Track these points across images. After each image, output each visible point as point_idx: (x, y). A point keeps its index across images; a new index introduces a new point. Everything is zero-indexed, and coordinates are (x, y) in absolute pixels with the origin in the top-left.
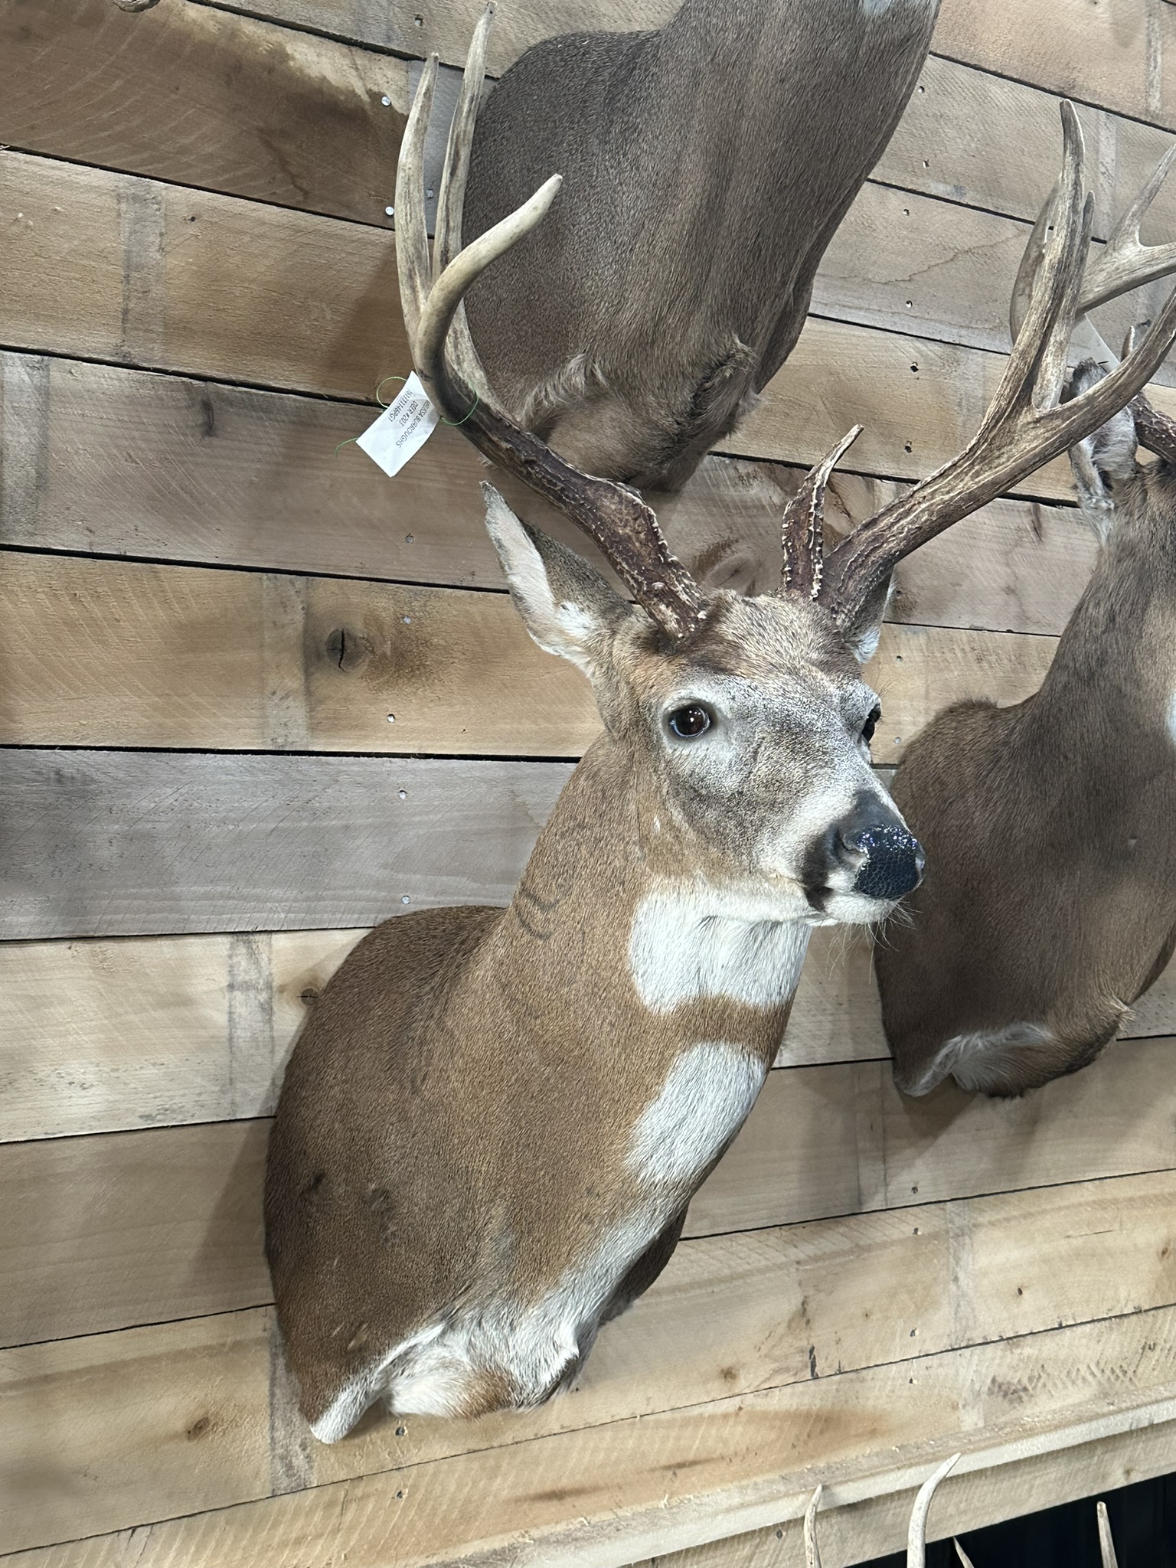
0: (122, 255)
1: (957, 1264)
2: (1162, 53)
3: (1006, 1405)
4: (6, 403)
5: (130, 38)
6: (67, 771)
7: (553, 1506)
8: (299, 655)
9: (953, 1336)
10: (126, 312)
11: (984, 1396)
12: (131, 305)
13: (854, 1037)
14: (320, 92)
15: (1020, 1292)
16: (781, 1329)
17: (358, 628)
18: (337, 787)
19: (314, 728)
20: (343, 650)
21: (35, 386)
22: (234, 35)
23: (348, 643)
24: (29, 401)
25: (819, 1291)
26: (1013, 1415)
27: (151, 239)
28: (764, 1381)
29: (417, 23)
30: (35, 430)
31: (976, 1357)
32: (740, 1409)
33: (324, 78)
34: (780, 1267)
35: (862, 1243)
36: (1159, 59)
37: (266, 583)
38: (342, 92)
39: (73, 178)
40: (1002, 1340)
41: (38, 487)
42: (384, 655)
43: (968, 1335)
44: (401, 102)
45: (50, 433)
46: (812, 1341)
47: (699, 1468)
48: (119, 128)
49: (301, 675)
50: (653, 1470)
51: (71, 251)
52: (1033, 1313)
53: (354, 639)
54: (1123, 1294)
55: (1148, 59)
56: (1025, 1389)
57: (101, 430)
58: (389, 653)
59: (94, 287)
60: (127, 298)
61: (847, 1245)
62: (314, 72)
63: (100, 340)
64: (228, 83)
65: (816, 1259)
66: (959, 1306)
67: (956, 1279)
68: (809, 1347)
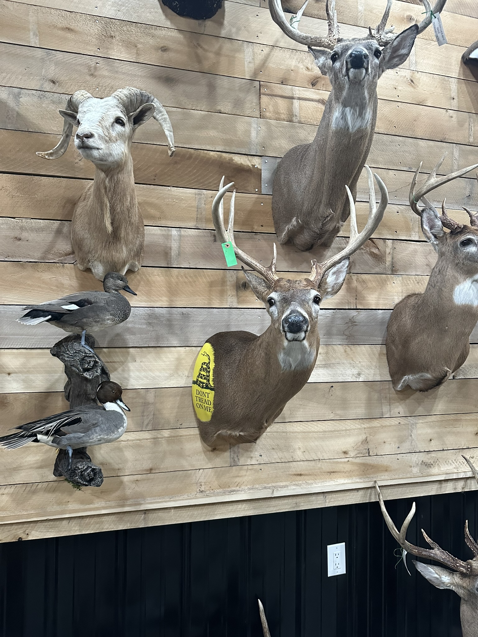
0: (196, 206)
1: (411, 432)
2: (474, 127)
3: (426, 468)
4: (172, 238)
5: (198, 161)
6: (184, 312)
7: (299, 477)
8: (235, 287)
9: (410, 449)
10: (197, 218)
11: (419, 465)
12: (198, 216)
13: (380, 375)
14: (241, 166)
15: (431, 440)
16: (360, 444)
18: (243, 315)
19: (239, 302)
20: (245, 286)
21: (179, 235)
22: (221, 157)
23: (246, 284)
24: (176, 238)
25: (370, 435)
26: (428, 470)
27: (203, 202)
28: (355, 455)
29: (263, 148)
30: (178, 244)
31: (417, 455)
32: (348, 461)
33: (242, 163)
34: (360, 429)
35: (383, 425)
36: (473, 128)
37: (227, 272)
38: (245, 166)
39: (186, 191)
40: (425, 452)
41: (178, 255)
43: (415, 449)
44: (260, 166)
45: (181, 244)
46: (369, 447)
47: (336, 473)
48: (196, 180)
49: (235, 291)
50: (325, 472)
51: (186, 206)
52: (434, 446)
54: (463, 443)
55: (469, 129)
56: (432, 464)
57: (191, 242)
59: (191, 213)
60: (197, 215)
61: (379, 425)
62: (239, 162)
63: (191, 224)
64: (220, 167)
65: (370, 428)
66: (412, 442)
67: (411, 436)
68: (368, 448)
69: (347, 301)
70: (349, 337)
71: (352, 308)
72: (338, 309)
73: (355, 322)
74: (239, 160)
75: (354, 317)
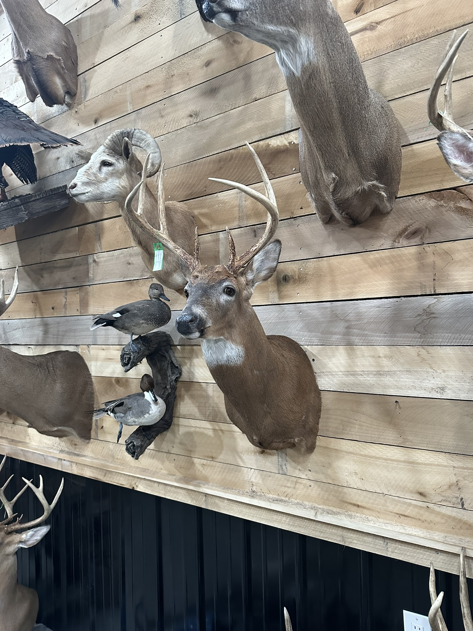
0: (238, 205)
5: (238, 159)
8: (276, 282)
12: (240, 215)
16: (446, 487)
17: (290, 274)
20: (286, 279)
21: (225, 238)
24: (223, 241)
25: (465, 480)
28: (439, 502)
30: (224, 246)
32: (428, 507)
33: (278, 145)
34: (445, 466)
38: (282, 146)
42: (296, 279)
46: (462, 496)
47: (409, 519)
49: (276, 286)
50: (392, 512)
51: (229, 208)
53: (288, 276)
58: (297, 278)
59: (234, 214)
62: (275, 146)
63: (235, 224)
65: (463, 468)
68: (460, 497)
69: (419, 285)
70: (424, 334)
71: (428, 293)
72: (404, 297)
73: (433, 313)
74: (275, 142)
75: (431, 306)
